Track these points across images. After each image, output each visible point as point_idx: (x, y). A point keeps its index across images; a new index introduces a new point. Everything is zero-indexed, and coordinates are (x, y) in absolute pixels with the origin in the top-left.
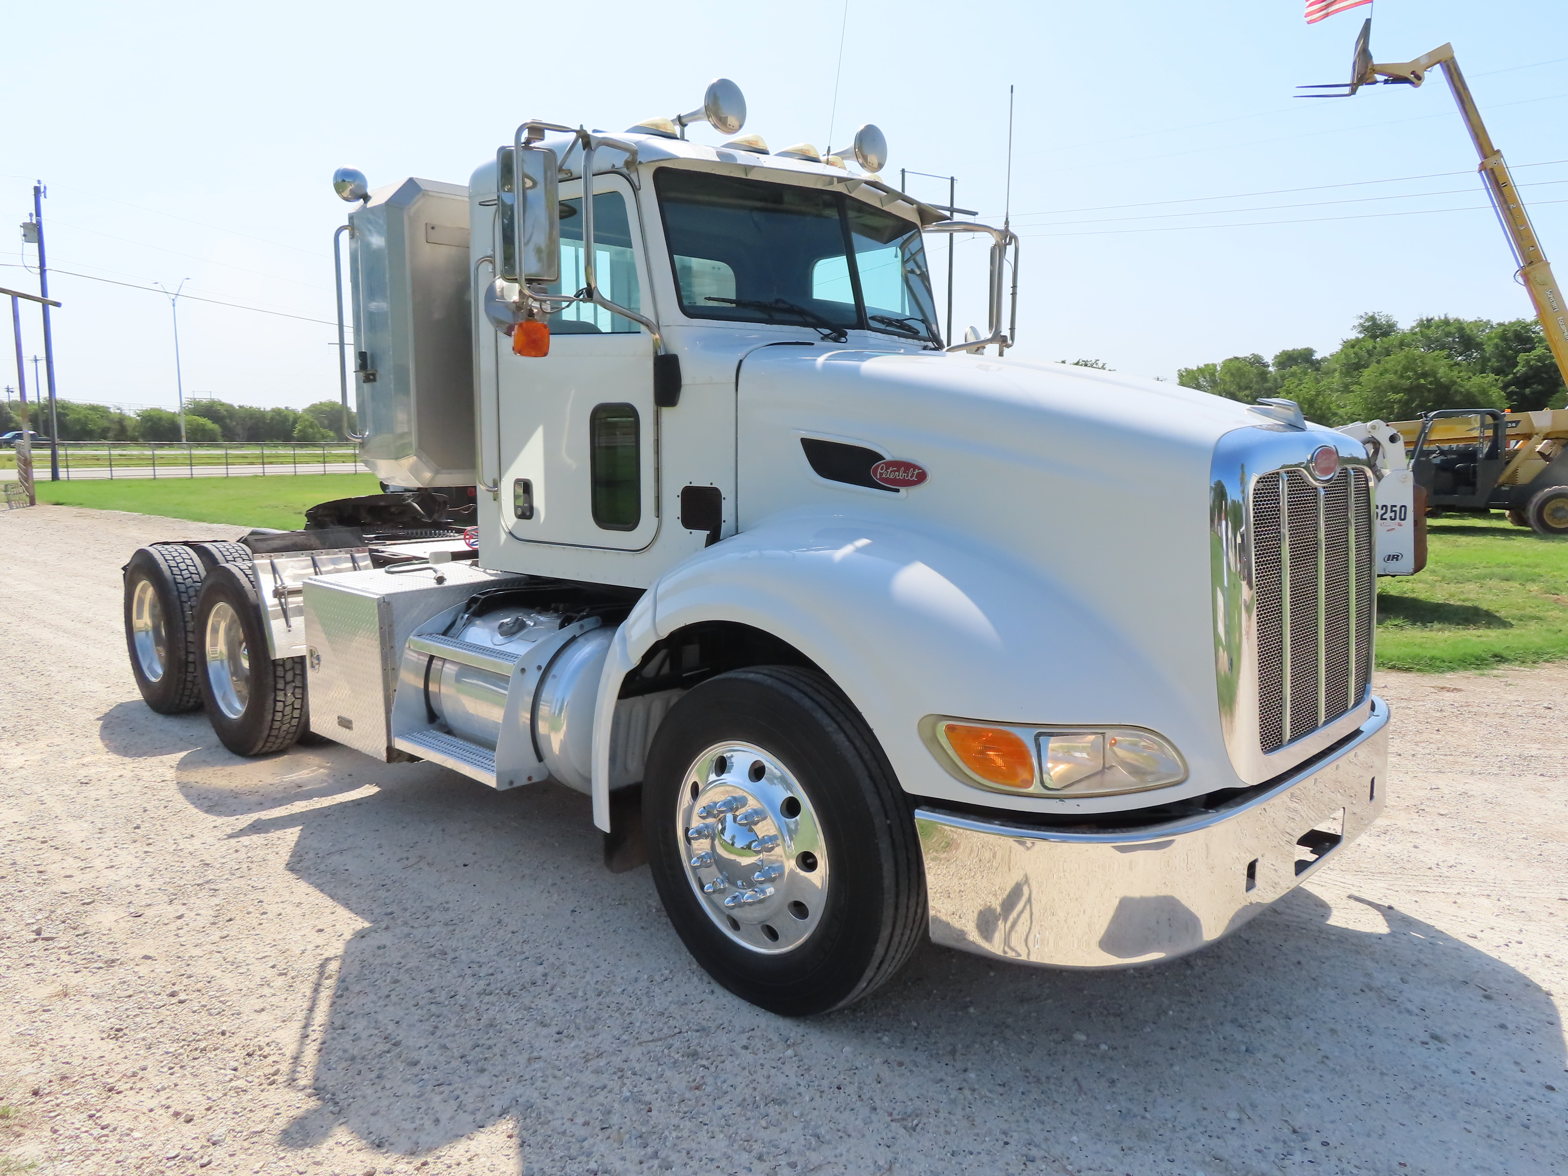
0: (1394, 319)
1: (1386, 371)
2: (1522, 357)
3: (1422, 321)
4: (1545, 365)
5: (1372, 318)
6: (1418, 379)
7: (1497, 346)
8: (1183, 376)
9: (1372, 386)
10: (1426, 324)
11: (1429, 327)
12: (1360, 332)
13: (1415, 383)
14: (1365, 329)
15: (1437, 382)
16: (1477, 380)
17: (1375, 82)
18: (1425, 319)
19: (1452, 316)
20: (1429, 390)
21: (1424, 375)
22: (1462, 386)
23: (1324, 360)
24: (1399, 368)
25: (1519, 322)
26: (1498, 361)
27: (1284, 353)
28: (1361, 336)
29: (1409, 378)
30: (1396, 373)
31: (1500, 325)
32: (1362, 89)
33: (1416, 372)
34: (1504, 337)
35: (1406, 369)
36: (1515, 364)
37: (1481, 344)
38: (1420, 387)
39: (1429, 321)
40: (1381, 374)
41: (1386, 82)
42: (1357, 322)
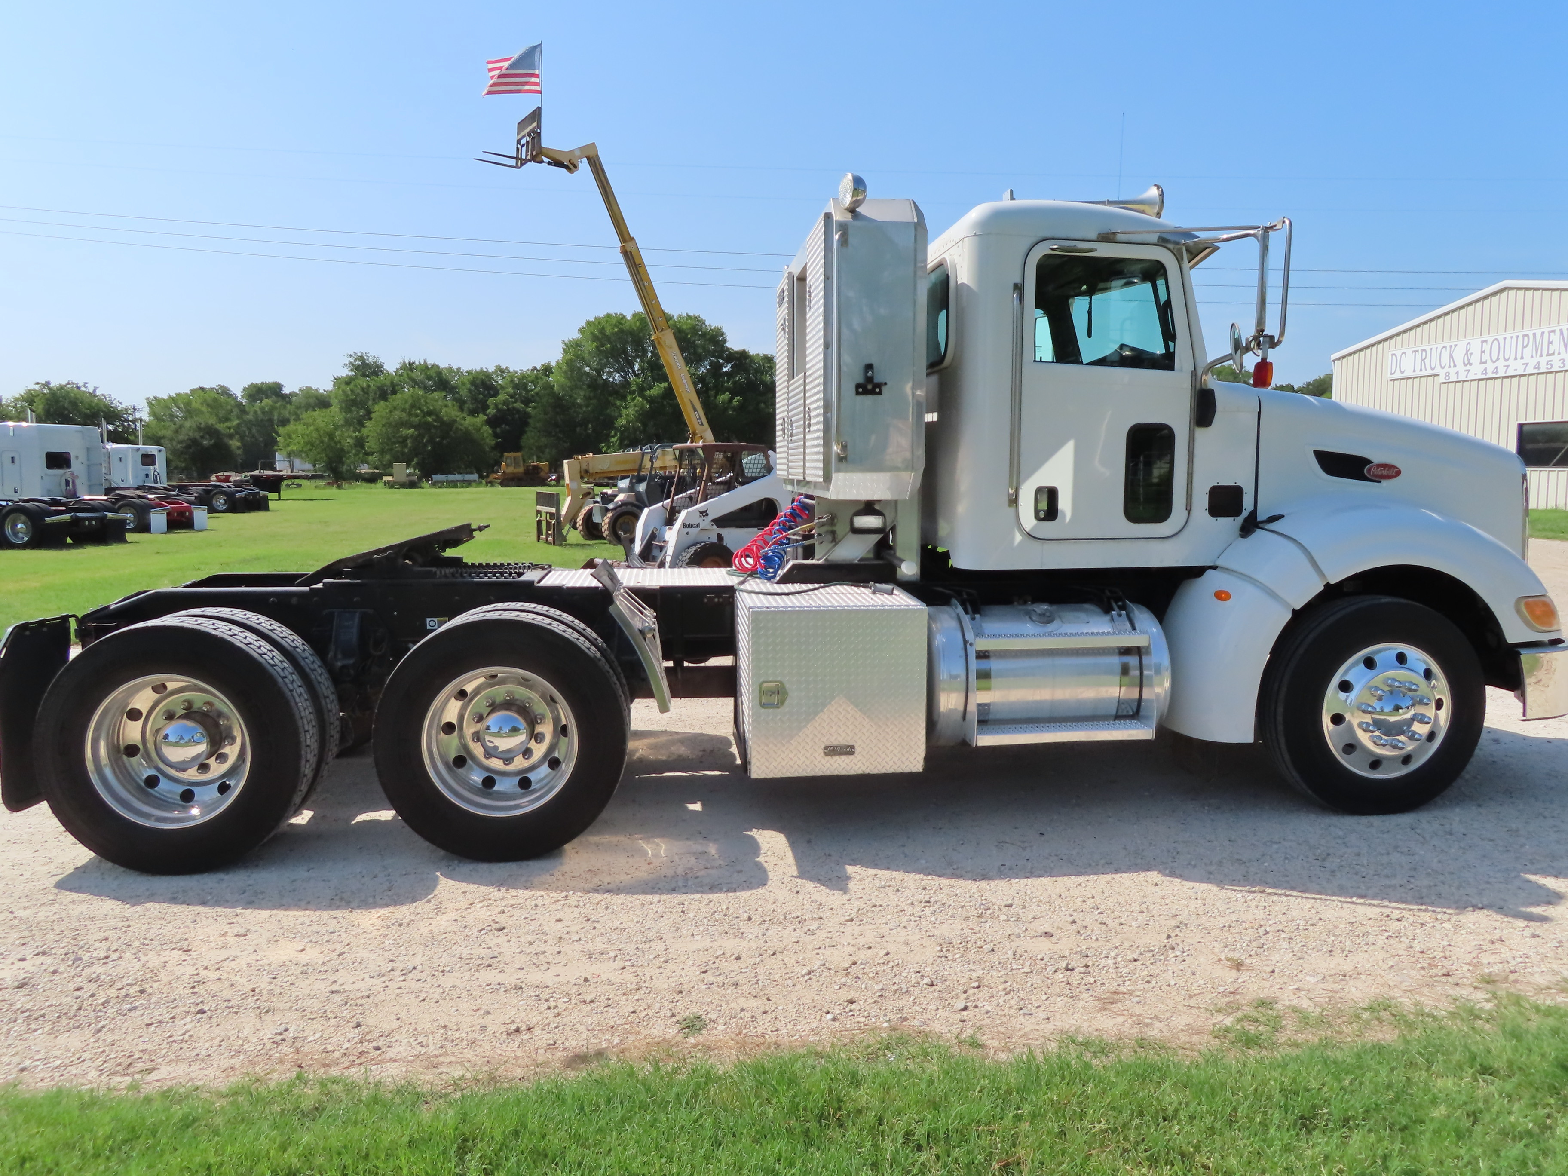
0: (381, 360)
1: (395, 408)
2: (491, 401)
3: (404, 363)
4: (508, 409)
5: (361, 358)
6: (424, 417)
7: (470, 391)
8: (153, 405)
9: (384, 421)
10: (410, 367)
11: (411, 370)
12: (352, 370)
13: (423, 420)
14: (357, 368)
15: (438, 418)
16: (470, 420)
17: (542, 162)
18: (407, 362)
19: (430, 362)
20: (435, 427)
21: (430, 413)
22: (462, 425)
23: (293, 394)
24: (407, 406)
25: (482, 371)
26: (472, 404)
27: (253, 386)
28: (352, 374)
29: (417, 416)
30: (403, 410)
31: (469, 372)
32: (531, 165)
33: (422, 411)
34: (473, 383)
35: (413, 406)
36: (488, 407)
37: (456, 388)
38: (427, 424)
39: (411, 364)
40: (391, 412)
41: (549, 164)
42: (347, 361)
